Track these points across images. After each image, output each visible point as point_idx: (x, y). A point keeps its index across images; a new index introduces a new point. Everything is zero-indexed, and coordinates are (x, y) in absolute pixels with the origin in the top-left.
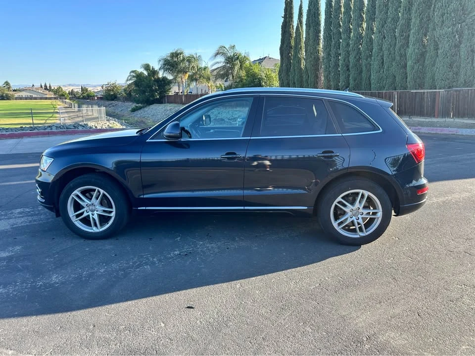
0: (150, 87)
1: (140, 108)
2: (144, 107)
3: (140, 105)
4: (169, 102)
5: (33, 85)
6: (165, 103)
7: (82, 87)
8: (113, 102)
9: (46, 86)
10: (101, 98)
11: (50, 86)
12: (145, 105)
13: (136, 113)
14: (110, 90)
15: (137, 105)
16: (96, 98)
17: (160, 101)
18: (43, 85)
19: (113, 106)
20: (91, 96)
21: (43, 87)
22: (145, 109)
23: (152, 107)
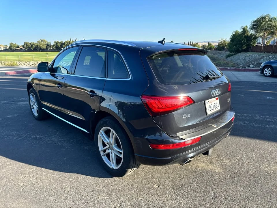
0: (241, 41)
1: (232, 55)
2: (234, 54)
3: (233, 53)
4: (252, 51)
5: (185, 43)
6: (250, 52)
7: (209, 43)
8: (221, 51)
9: (191, 43)
10: (216, 49)
11: (193, 43)
12: (236, 53)
13: (228, 58)
14: (220, 44)
15: (230, 53)
16: (214, 49)
17: (246, 51)
19: (219, 54)
20: (212, 48)
21: (189, 43)
22: (235, 56)
23: (239, 54)
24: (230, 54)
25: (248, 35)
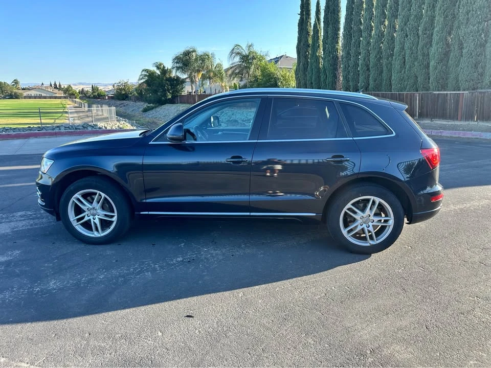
0: (162, 86)
1: (152, 108)
3: (152, 105)
5: (42, 84)
6: (177, 103)
7: (92, 86)
8: (124, 101)
9: (55, 84)
10: (112, 98)
11: (60, 85)
12: (157, 105)
13: (147, 113)
14: (121, 89)
16: (107, 98)
17: (172, 101)
18: (53, 84)
19: (125, 106)
20: (102, 96)
21: (53, 85)
22: (157, 109)
23: (164, 107)
24: (149, 106)
25: (171, 77)
